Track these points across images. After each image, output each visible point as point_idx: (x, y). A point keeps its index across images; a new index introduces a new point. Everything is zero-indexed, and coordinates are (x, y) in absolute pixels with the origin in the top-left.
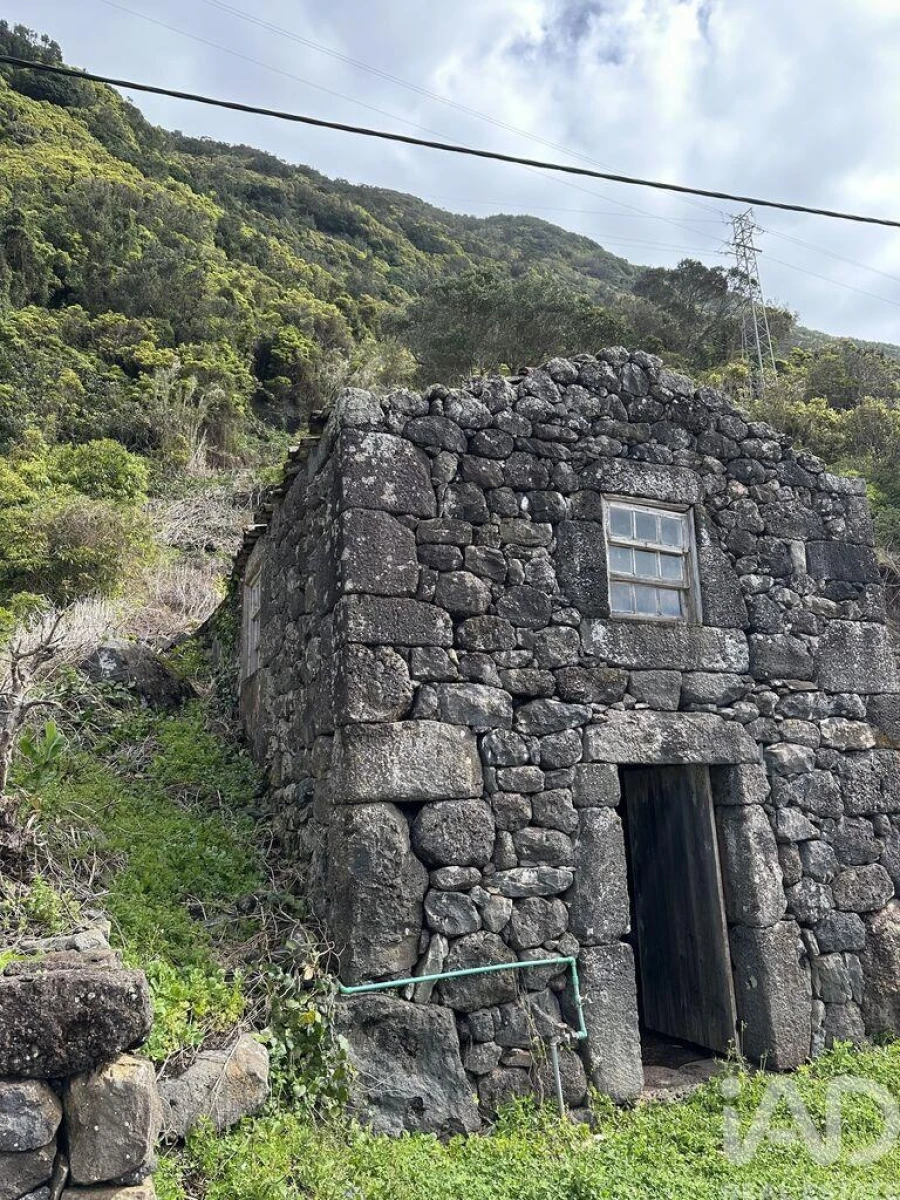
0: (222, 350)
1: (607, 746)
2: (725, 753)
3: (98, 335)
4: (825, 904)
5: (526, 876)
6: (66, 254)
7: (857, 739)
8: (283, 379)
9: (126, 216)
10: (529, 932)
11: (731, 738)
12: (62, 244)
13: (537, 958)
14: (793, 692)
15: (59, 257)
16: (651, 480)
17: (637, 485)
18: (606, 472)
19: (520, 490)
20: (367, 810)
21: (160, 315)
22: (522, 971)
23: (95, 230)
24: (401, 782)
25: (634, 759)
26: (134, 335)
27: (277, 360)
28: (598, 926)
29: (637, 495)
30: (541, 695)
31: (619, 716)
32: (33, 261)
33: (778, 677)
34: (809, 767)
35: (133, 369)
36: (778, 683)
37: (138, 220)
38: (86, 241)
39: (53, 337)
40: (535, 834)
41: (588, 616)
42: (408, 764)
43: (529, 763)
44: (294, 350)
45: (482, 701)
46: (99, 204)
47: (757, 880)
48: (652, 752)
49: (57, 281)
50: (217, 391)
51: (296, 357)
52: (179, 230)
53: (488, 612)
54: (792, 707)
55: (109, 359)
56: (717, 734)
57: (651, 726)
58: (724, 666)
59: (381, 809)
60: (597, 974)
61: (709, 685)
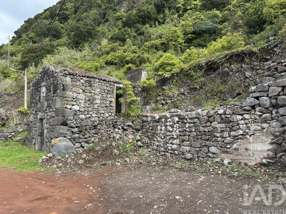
1: (38, 117)
7: (53, 115)
11: (44, 115)
14: (49, 109)
16: (43, 83)
31: (39, 113)
33: (48, 107)
48: (41, 117)
57: (41, 114)
58: (45, 106)
59: (30, 122)
61: (44, 109)
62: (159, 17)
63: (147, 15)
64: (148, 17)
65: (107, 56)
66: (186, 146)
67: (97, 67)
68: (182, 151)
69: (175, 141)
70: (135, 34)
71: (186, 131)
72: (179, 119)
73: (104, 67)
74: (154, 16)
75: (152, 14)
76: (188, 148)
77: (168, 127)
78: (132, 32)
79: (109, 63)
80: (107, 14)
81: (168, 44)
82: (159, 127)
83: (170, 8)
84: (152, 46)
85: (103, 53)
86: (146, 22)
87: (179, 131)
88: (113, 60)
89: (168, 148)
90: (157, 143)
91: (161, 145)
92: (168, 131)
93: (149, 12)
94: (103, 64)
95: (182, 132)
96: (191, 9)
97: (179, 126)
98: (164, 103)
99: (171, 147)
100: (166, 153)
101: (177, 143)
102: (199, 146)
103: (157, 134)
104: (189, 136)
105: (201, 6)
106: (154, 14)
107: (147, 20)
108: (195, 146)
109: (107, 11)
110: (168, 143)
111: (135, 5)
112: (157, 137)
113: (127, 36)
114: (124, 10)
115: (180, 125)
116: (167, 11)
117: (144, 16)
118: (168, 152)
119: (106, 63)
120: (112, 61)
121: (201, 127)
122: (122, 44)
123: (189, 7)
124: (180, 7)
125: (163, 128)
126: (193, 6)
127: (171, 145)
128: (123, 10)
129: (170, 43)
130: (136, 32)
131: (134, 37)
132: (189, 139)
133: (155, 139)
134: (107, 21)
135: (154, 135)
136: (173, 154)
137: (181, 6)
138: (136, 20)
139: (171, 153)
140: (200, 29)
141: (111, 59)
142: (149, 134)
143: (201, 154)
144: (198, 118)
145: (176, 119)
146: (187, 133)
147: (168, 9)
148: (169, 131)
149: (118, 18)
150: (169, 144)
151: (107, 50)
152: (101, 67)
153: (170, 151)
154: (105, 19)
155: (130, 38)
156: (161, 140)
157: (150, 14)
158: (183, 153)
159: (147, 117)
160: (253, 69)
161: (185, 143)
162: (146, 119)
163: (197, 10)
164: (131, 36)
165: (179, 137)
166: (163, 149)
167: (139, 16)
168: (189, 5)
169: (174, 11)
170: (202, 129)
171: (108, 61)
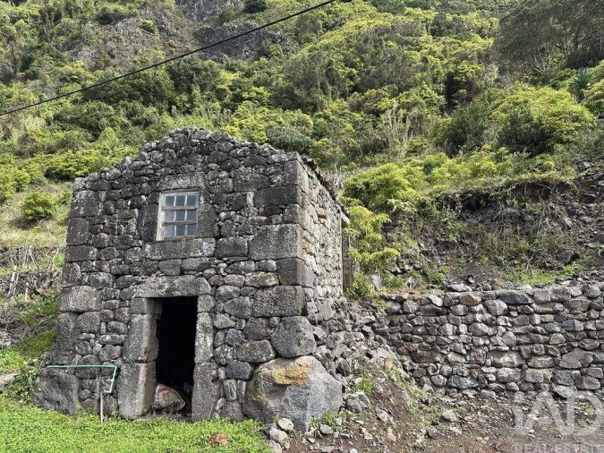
0: (423, 88)
1: (142, 291)
2: (193, 292)
3: (364, 103)
4: (229, 356)
5: (108, 337)
6: (353, 70)
7: (264, 281)
8: (461, 91)
9: (381, 40)
10: (105, 356)
11: (197, 285)
12: (353, 65)
13: (106, 365)
14: (233, 262)
15: (351, 72)
16: (181, 181)
17: (174, 185)
18: (161, 183)
19: (127, 198)
20: (63, 315)
21: (392, 83)
22: (101, 369)
23: (365, 53)
24: (72, 305)
25: (153, 296)
26: (378, 98)
27: (457, 83)
28: (128, 357)
29: (175, 189)
30: (123, 274)
31: (150, 280)
32: (339, 79)
33: (226, 256)
34: (235, 295)
35: (377, 113)
36: (225, 259)
37: (386, 40)
38: (362, 60)
39: (346, 111)
40: (113, 323)
41: (145, 242)
42: (75, 300)
43: (115, 298)
44: (465, 74)
45: (100, 278)
46: (366, 41)
47: (197, 344)
48: (162, 293)
49: (352, 83)
50: (415, 111)
51: (467, 78)
52: (408, 35)
53: (109, 246)
54: (232, 269)
55: (369, 112)
56: (191, 284)
57: (164, 283)
58: (200, 254)
59: (67, 315)
60: (124, 373)
61: (192, 263)
62: (178, 98)
63: (154, 87)
64: (155, 91)
65: (52, 157)
66: (539, 368)
67: (22, 180)
68: (534, 381)
69: (505, 359)
70: (126, 121)
71: (535, 332)
72: (508, 304)
73: (40, 183)
74: (169, 93)
75: (164, 87)
76: (548, 373)
77: (479, 325)
78: (117, 113)
79: (57, 174)
80: (36, 62)
82: (449, 328)
83: (203, 87)
85: (37, 147)
86: (150, 101)
87: (516, 334)
88: (71, 169)
89: (487, 379)
90: (447, 369)
91: (463, 373)
92: (480, 336)
93: (157, 83)
94: (40, 175)
95: (524, 337)
96: (250, 99)
97: (512, 323)
98: (399, 271)
99: (496, 374)
100: (484, 391)
101: (513, 363)
102: (579, 364)
103: (444, 346)
104: (547, 343)
105: (270, 98)
106: (168, 89)
107: (152, 97)
108: (568, 364)
109: (37, 55)
110: (483, 365)
111: (112, 61)
112: (445, 352)
113: (104, 120)
114: (82, 64)
115: (515, 319)
116: (196, 91)
117: (147, 87)
118: (487, 388)
119: (48, 175)
120: (70, 171)
121: (577, 322)
122: (90, 136)
123: (245, 95)
124: (224, 90)
125: (463, 328)
126: (254, 94)
127: (493, 370)
128: (80, 63)
130: (129, 116)
131: (124, 126)
132: (547, 349)
133: (438, 359)
134: (34, 76)
135: (434, 348)
136: (503, 391)
137: (227, 88)
138: (127, 92)
139: (498, 391)
140: (280, 140)
141: (66, 167)
142: (417, 345)
143: (590, 383)
144: (562, 302)
145: (502, 305)
146: (541, 337)
147: (198, 87)
148: (485, 335)
149: (68, 78)
150: (488, 367)
151: (48, 144)
152: (31, 183)
153: (494, 385)
154: (28, 71)
155: (113, 126)
156: (459, 359)
157: (160, 87)
158: (536, 386)
159: (401, 301)
160: (571, 214)
161: (538, 361)
162: (396, 307)
163: (263, 105)
164: (116, 123)
165: (516, 348)
166: (469, 382)
167: (133, 85)
168: (245, 91)
169: (213, 94)
170: (579, 326)
171: (54, 169)
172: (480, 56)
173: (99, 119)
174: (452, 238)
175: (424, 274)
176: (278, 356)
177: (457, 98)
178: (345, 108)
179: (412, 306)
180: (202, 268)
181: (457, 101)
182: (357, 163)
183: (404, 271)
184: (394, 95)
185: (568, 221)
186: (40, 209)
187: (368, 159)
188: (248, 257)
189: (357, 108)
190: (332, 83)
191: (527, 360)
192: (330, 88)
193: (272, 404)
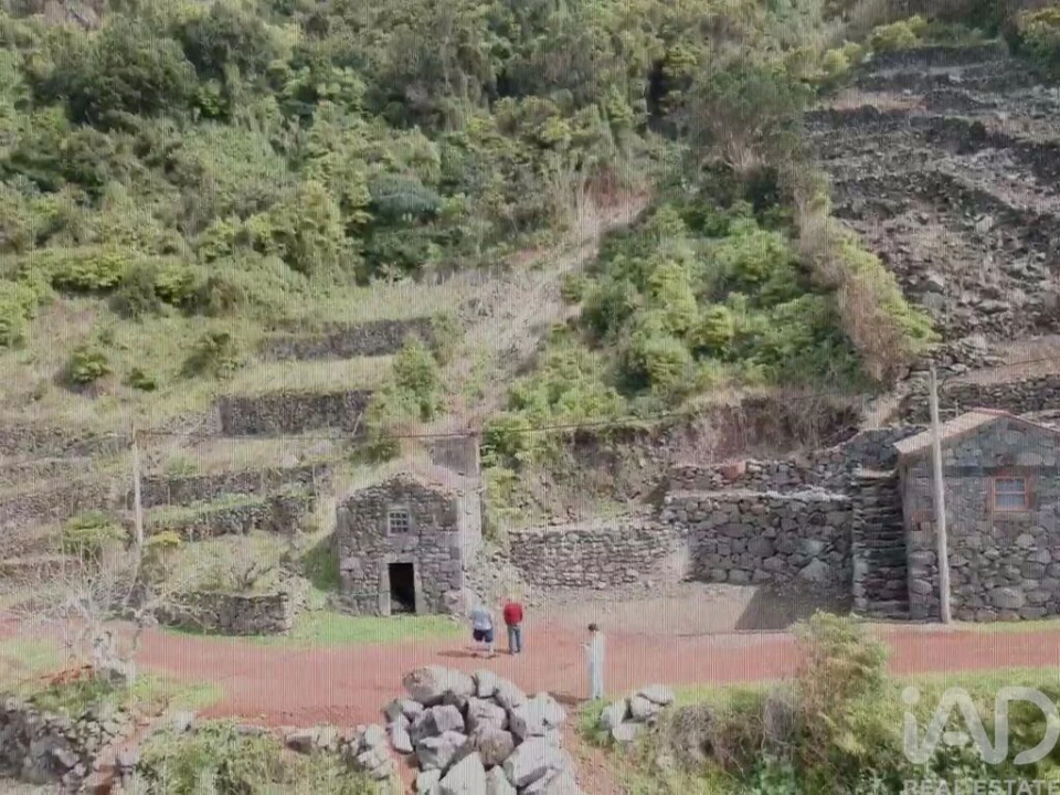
0: (612, 97)
1: (384, 560)
2: (410, 561)
3: (520, 121)
4: (430, 589)
5: (369, 582)
6: (504, 39)
7: (444, 557)
10: (369, 590)
11: (412, 558)
13: (370, 594)
14: (428, 548)
15: (499, 45)
16: (397, 506)
17: (394, 507)
18: (387, 506)
19: (368, 513)
20: (342, 571)
21: (563, 86)
22: (368, 596)
24: (347, 567)
25: (390, 562)
26: (544, 114)
27: (667, 78)
28: (381, 590)
29: (395, 510)
30: (373, 552)
31: (388, 555)
32: (479, 61)
34: (431, 563)
36: (424, 546)
39: (494, 133)
40: (371, 575)
41: (383, 536)
43: (370, 563)
44: (680, 64)
45: (360, 554)
48: (394, 561)
49: (501, 64)
51: (683, 70)
53: (363, 538)
54: (428, 551)
55: (528, 140)
56: (409, 557)
57: (395, 556)
58: (412, 543)
59: (345, 572)
60: (380, 597)
61: (408, 548)
62: (202, 90)
63: (164, 81)
64: (167, 88)
66: (593, 573)
68: (589, 580)
69: (576, 568)
70: (138, 164)
71: (593, 552)
72: (580, 536)
74: (189, 86)
75: (179, 78)
76: (596, 575)
77: (563, 549)
78: (120, 148)
81: (298, 236)
82: (546, 550)
83: (243, 65)
84: (243, 238)
85: (22, 236)
87: (582, 554)
88: (91, 276)
89: (565, 579)
90: (544, 574)
92: (563, 555)
93: (169, 72)
95: (586, 555)
96: (330, 97)
97: (581, 547)
101: (580, 570)
102: (613, 570)
103: (543, 561)
104: (598, 558)
105: (365, 96)
106: (187, 80)
107: (162, 99)
108: (607, 570)
110: (564, 572)
112: (543, 565)
113: (102, 166)
115: (582, 545)
116: (233, 73)
117: (151, 82)
118: (564, 584)
119: (57, 286)
121: (614, 547)
123: (322, 89)
125: (554, 551)
126: (336, 88)
127: (569, 574)
129: (307, 235)
132: (597, 562)
133: (539, 569)
135: (536, 563)
137: (286, 67)
138: (118, 91)
139: (570, 586)
140: (391, 201)
142: (527, 561)
144: (608, 535)
145: (576, 537)
146: (595, 555)
148: (565, 555)
150: (566, 572)
153: (568, 583)
156: (551, 568)
157: (173, 78)
158: (590, 583)
159: (519, 535)
160: (646, 455)
161: (592, 569)
162: (516, 539)
163: (353, 109)
164: (122, 170)
165: (581, 561)
166: (555, 581)
167: (126, 78)
168: (320, 82)
169: (263, 80)
170: (615, 549)
171: (63, 276)
172: (705, 28)
173: (93, 165)
174: (566, 471)
175: (540, 504)
176: (452, 588)
177: (667, 104)
178: (491, 128)
179: (525, 538)
180: (413, 550)
181: (666, 110)
182: (509, 243)
183: (527, 504)
184: (568, 110)
185: (643, 462)
186: (96, 366)
187: (525, 237)
188: (435, 545)
189: (510, 128)
190: (469, 68)
191: (587, 569)
192: (465, 78)
193: (451, 607)
